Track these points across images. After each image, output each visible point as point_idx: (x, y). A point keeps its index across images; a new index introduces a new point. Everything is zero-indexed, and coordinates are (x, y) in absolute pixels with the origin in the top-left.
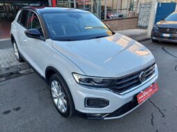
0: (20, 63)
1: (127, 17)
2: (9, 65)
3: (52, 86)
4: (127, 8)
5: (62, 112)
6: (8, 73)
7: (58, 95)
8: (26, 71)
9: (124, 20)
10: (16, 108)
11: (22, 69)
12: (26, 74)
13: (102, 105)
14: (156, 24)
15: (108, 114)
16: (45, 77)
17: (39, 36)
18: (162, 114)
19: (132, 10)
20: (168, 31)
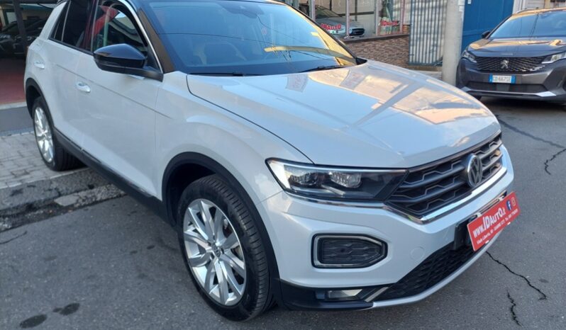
0: (57, 175)
1: (376, 35)
2: (21, 181)
3: (186, 222)
4: (375, 10)
5: (226, 303)
6: (18, 206)
7: (210, 248)
8: (80, 198)
9: (367, 44)
10: (63, 307)
11: (65, 192)
12: (81, 207)
13: (366, 259)
14: (469, 50)
15: (387, 288)
16: (160, 197)
17: (142, 67)
18: (539, 291)
19: (388, 14)
20: (507, 67)
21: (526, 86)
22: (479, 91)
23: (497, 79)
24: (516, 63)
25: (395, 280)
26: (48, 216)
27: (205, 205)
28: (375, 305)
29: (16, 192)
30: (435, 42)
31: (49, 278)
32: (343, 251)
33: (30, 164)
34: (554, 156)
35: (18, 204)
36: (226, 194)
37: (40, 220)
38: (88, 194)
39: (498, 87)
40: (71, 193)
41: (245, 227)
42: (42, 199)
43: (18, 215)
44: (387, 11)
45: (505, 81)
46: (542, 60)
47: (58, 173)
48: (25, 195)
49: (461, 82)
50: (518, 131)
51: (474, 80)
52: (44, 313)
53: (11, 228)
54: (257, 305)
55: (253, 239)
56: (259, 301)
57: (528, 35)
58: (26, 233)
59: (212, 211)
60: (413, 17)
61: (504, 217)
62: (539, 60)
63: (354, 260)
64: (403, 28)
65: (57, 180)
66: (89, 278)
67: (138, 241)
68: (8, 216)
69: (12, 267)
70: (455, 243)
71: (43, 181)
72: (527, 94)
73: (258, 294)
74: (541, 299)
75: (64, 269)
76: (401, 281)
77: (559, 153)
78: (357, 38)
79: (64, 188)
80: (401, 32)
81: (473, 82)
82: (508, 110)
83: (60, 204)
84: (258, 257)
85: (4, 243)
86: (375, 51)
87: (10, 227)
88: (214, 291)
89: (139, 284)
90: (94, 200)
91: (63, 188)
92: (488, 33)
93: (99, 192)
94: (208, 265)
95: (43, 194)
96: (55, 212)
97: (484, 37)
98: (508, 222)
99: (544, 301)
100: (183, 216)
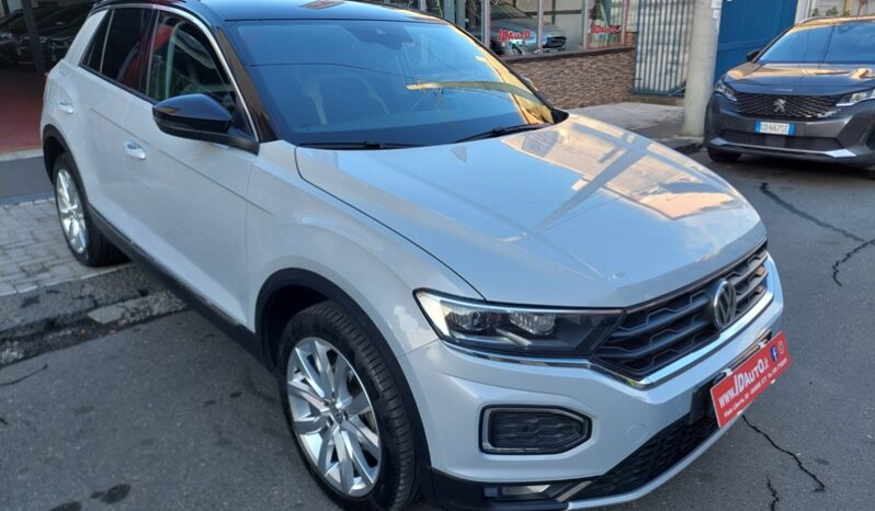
0: (89, 274)
1: (584, 48)
3: (292, 368)
4: (583, 8)
5: (350, 493)
6: (34, 323)
7: (327, 409)
8: (128, 310)
9: (569, 62)
10: (105, 490)
11: (104, 300)
12: (128, 325)
13: (561, 441)
14: (726, 80)
15: (588, 483)
16: (252, 327)
17: (226, 131)
18: (814, 477)
19: (604, 14)
20: (783, 110)
21: (810, 140)
22: (738, 146)
23: (766, 127)
24: (798, 104)
25: (601, 471)
26: (79, 339)
27: (321, 347)
28: (571, 506)
29: (30, 301)
30: (675, 58)
31: (84, 442)
32: (526, 429)
33: (49, 254)
34: (849, 255)
35: (32, 320)
36: (353, 336)
37: (66, 346)
38: (140, 304)
39: (767, 139)
40: (114, 303)
41: (380, 386)
42: (70, 311)
43: (32, 336)
44: (602, 10)
45: (780, 132)
46: (837, 102)
47: (92, 270)
48: (42, 305)
49: (713, 131)
50: (796, 212)
51: (731, 127)
52: (77, 499)
53: (22, 359)
54: (397, 500)
55: (392, 405)
56: (399, 494)
57: (817, 59)
58: (46, 367)
59: (332, 356)
60: (642, 18)
61: (766, 372)
62: (831, 101)
63: (541, 443)
64: (626, 37)
65: (91, 281)
66: (143, 443)
67: (216, 385)
68: (18, 339)
69: (27, 423)
70: (692, 415)
71: (70, 283)
72: (811, 153)
73: (399, 484)
74: (816, 490)
75: (106, 428)
76: (612, 472)
77: (855, 251)
78: (554, 52)
79: (103, 295)
80: (622, 44)
81: (730, 131)
82: (783, 174)
83: (97, 319)
84: (399, 432)
85: (13, 383)
86: (581, 73)
87: (21, 356)
88: (333, 473)
89: (220, 454)
90: (148, 314)
91: (100, 295)
92: (758, 53)
93: (157, 301)
94: (325, 433)
95: (71, 304)
96: (90, 332)
97: (750, 59)
98: (771, 379)
99: (821, 494)
100: (287, 359)
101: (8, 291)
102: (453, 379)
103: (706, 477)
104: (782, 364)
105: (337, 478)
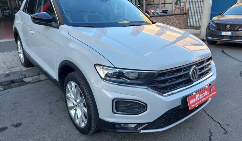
0: (26, 69)
2: (10, 71)
3: (67, 91)
4: (173, 2)
5: (81, 127)
7: (76, 102)
8: (34, 79)
9: (168, 17)
10: (15, 124)
11: (28, 76)
12: (33, 82)
13: (138, 111)
14: (212, 20)
15: (147, 124)
17: (51, 23)
18: (225, 129)
20: (229, 28)
21: (237, 37)
22: (215, 39)
23: (224, 33)
24: (233, 26)
25: (151, 121)
26: (19, 86)
27: (73, 84)
28: (142, 131)
29: (8, 75)
30: (200, 17)
31: (13, 112)
32: (127, 107)
33: (16, 64)
35: (7, 80)
37: (16, 87)
38: (37, 77)
39: (224, 37)
40: (30, 77)
41: (87, 94)
42: (18, 78)
43: (7, 84)
45: (228, 35)
48: (11, 76)
49: (208, 35)
50: (231, 57)
51: (213, 34)
52: (7, 126)
54: (92, 129)
55: (90, 100)
56: (92, 127)
58: (9, 92)
59: (76, 86)
60: (190, 5)
61: (208, 95)
63: (132, 111)
65: (25, 71)
66: (29, 112)
67: (53, 98)
68: (3, 85)
70: (181, 106)
71: (19, 71)
72: (238, 41)
73: (92, 124)
74: (225, 133)
75: (20, 108)
76: (154, 122)
78: (164, 14)
79: (28, 74)
80: (184, 12)
82: (229, 48)
83: (25, 81)
84: (92, 108)
86: (172, 20)
87: (3, 89)
88: (77, 121)
89: (49, 116)
90: (39, 80)
91: (27, 74)
92: (223, 13)
93: (42, 76)
94: (75, 110)
95: (19, 76)
96: (23, 84)
97: (220, 14)
98: (210, 97)
99: (226, 134)
100: (66, 88)
101: (2, 72)
102: (103, 90)
103: (191, 128)
104: (214, 93)
105: (78, 123)
